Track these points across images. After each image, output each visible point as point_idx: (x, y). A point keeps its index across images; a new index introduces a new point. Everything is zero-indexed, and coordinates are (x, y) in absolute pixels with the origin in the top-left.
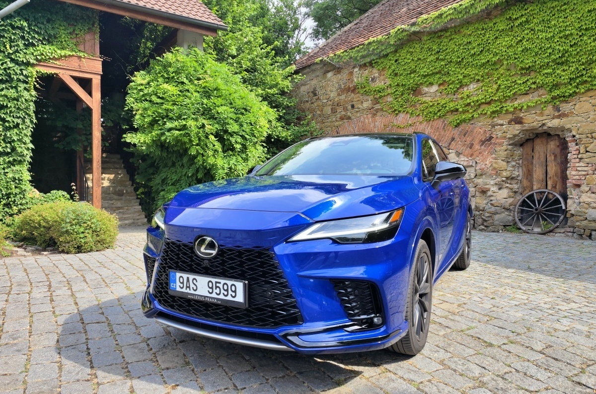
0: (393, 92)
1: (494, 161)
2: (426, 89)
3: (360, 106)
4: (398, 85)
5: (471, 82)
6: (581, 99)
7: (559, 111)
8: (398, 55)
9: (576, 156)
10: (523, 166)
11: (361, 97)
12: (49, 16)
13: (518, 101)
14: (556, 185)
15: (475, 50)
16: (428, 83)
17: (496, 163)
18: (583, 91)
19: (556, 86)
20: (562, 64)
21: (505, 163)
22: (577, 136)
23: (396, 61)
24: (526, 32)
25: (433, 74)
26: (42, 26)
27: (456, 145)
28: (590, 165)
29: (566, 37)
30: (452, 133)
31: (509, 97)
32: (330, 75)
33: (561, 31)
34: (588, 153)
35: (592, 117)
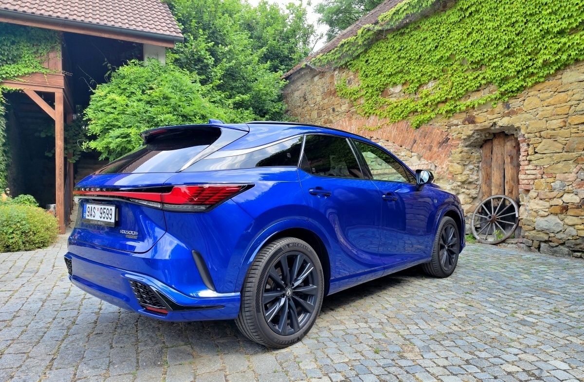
0: (364, 93)
1: (450, 164)
2: (392, 89)
3: (340, 110)
4: (368, 86)
5: (429, 80)
6: (530, 94)
7: (509, 108)
8: (367, 55)
9: (524, 158)
10: (482, 170)
11: (340, 100)
12: (13, 39)
13: (471, 99)
14: (512, 190)
15: (431, 45)
16: (392, 83)
17: (452, 166)
18: (530, 84)
19: (505, 80)
20: (509, 55)
21: (459, 167)
22: (526, 136)
23: (367, 61)
24: (475, 23)
25: (396, 73)
26: (6, 48)
27: (418, 147)
28: (538, 168)
29: (513, 25)
30: (414, 134)
31: (461, 94)
32: (316, 79)
33: (507, 19)
34: (537, 155)
35: (540, 113)
